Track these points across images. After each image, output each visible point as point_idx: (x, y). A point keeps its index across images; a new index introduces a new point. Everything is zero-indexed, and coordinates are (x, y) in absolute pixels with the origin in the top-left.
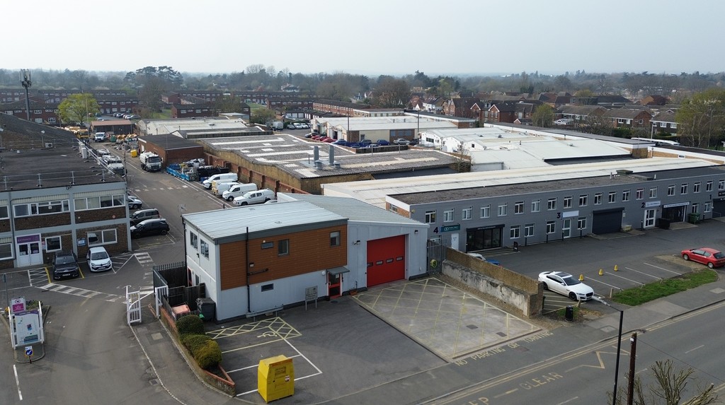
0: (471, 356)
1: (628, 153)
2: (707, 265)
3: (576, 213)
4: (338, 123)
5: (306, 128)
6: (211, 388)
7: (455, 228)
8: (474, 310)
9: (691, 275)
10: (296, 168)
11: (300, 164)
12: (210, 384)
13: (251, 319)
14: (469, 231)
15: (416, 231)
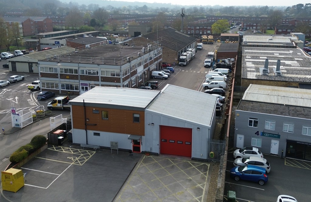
7: (276, 136)
10: (251, 71)
11: (257, 70)
14: (289, 142)
15: (198, 128)
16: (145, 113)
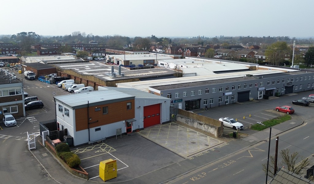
0: (195, 155)
1: (248, 68)
2: (287, 113)
3: (231, 93)
4: (119, 57)
5: (103, 60)
6: (76, 176)
7: (180, 100)
8: (193, 135)
9: (281, 117)
10: (103, 76)
11: (105, 75)
12: (75, 175)
13: (91, 145)
14: (186, 102)
15: (165, 102)
16: (135, 100)
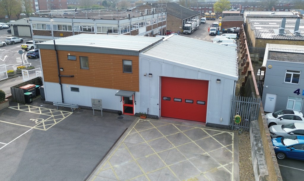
11: (271, 31)
13: (57, 107)
15: (218, 80)
16: (140, 58)
